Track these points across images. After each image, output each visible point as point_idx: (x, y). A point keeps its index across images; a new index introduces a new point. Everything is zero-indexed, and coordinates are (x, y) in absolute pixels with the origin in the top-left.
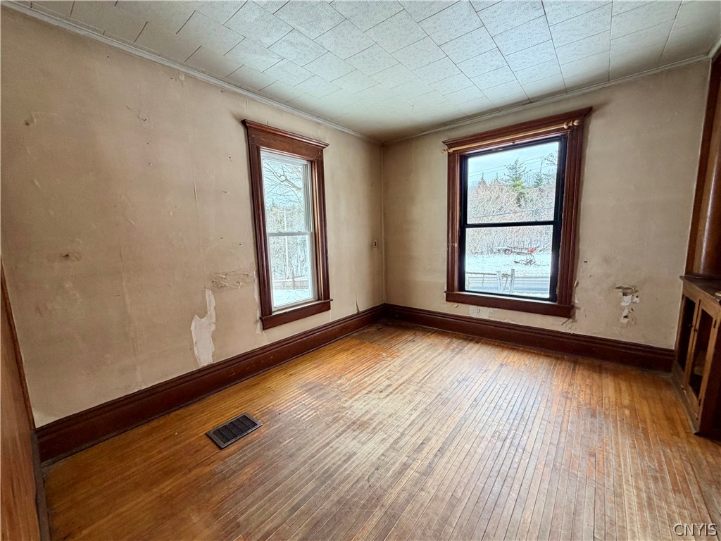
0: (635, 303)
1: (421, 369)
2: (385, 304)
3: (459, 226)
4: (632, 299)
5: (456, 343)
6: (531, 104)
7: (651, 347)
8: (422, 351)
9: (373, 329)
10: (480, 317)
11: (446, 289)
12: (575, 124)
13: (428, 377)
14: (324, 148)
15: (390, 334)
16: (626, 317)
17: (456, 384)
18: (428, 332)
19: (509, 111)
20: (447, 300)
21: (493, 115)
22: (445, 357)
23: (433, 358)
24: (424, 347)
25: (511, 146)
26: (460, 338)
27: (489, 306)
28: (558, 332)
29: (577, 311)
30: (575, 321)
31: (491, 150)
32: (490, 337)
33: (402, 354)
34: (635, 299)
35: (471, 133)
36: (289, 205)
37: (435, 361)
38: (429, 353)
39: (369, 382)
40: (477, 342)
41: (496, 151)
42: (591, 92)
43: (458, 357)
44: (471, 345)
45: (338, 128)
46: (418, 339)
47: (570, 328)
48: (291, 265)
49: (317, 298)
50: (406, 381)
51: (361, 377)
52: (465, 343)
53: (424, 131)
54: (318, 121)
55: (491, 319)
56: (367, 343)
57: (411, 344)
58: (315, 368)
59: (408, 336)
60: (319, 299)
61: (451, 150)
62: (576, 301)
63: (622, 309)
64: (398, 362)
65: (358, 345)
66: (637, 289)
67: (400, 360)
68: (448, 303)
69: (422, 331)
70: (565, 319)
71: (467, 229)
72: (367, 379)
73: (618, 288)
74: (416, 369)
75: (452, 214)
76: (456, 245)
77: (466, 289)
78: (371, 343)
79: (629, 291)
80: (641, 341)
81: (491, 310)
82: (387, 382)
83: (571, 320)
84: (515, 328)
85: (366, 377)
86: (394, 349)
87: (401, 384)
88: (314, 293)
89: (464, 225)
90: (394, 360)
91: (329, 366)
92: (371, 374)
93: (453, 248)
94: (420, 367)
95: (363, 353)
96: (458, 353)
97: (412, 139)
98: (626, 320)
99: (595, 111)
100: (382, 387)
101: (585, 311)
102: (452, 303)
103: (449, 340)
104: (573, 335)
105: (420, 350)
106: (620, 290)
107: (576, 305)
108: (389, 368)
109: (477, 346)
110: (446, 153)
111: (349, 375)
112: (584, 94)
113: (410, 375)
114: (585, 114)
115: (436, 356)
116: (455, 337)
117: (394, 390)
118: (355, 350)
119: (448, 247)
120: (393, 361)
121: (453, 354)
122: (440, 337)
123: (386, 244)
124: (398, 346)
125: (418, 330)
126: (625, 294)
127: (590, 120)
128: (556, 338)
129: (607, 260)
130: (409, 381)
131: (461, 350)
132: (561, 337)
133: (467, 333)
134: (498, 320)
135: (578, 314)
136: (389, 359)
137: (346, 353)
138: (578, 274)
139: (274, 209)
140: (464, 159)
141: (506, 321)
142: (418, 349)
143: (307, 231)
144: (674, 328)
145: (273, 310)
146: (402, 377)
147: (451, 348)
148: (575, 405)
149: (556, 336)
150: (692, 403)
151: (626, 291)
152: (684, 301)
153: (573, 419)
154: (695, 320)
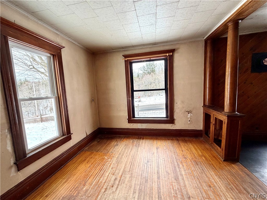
0: (191, 116)
1: (127, 161)
2: (99, 128)
3: (131, 91)
4: (191, 115)
5: (136, 141)
6: (155, 45)
7: (197, 130)
8: (123, 150)
9: (95, 143)
10: (142, 128)
11: (127, 118)
12: (171, 54)
13: (132, 166)
14: (62, 48)
15: (105, 143)
16: (189, 121)
17: (146, 165)
18: (122, 138)
19: (147, 46)
20: (128, 123)
21: (141, 47)
22: (134, 151)
23: (130, 153)
24: (123, 147)
25: (149, 60)
26: (136, 138)
27: (145, 123)
28: (170, 129)
29: (175, 121)
30: (175, 124)
31: (142, 61)
32: (147, 136)
33: (115, 154)
34: (192, 115)
35: (134, 53)
36: (37, 80)
37: (131, 154)
38: (127, 150)
39: (104, 181)
40: (143, 139)
41: (143, 61)
42: (174, 44)
43: (139, 148)
44: (141, 141)
45: (70, 40)
46: (119, 143)
47: (174, 127)
48: (39, 109)
49: (62, 135)
50: (123, 172)
51: (98, 178)
52: (139, 140)
53: (113, 50)
54: (57, 32)
55: (147, 128)
56: (95, 152)
57: (116, 147)
58: (66, 182)
59: (114, 143)
60: (63, 135)
61: (126, 59)
62: (175, 117)
63: (188, 118)
64: (114, 160)
65: (90, 155)
66: (192, 111)
67: (115, 159)
68: (129, 124)
69: (119, 138)
70: (172, 124)
71: (134, 92)
72: (102, 179)
73: (186, 111)
74: (125, 162)
75: (128, 86)
76: (131, 99)
77: (136, 117)
78: (97, 152)
79: (190, 112)
80: (194, 128)
81: (146, 124)
82: (114, 178)
83: (174, 124)
84: (156, 130)
85: (101, 177)
86: (110, 152)
87: (121, 176)
88: (59, 130)
89: (133, 91)
90: (112, 159)
91: (75, 177)
92: (103, 174)
93: (129, 100)
94: (126, 160)
95: (94, 160)
96: (138, 147)
97: (108, 52)
98: (190, 122)
99: (176, 50)
100: (112, 182)
101: (178, 120)
102: (130, 124)
103: (132, 141)
104: (175, 130)
105: (122, 150)
106: (187, 112)
107: (175, 119)
108: (112, 166)
109: (144, 141)
110: (124, 60)
111: (90, 180)
112: (172, 44)
113: (123, 167)
114: (173, 51)
115: (130, 151)
116: (134, 138)
117: (119, 182)
118: (89, 159)
119: (127, 100)
120: (112, 161)
121: (137, 148)
122: (128, 140)
123: (98, 99)
124: (111, 150)
125: (117, 138)
126: (188, 113)
127: (174, 54)
128: (170, 132)
129: (183, 102)
130: (124, 171)
131: (139, 145)
132: (172, 131)
133: (138, 135)
134: (149, 128)
135: (176, 122)
136: (109, 160)
137: (84, 163)
138: (175, 107)
139: (26, 82)
140: (131, 63)
141: (152, 128)
142: (121, 149)
143: (52, 96)
144: (202, 123)
145: (27, 152)
146: (120, 170)
147: (135, 144)
148: (189, 161)
149: (170, 131)
150: (217, 149)
151: (189, 112)
152: (204, 114)
153: (193, 168)
154: (212, 121)
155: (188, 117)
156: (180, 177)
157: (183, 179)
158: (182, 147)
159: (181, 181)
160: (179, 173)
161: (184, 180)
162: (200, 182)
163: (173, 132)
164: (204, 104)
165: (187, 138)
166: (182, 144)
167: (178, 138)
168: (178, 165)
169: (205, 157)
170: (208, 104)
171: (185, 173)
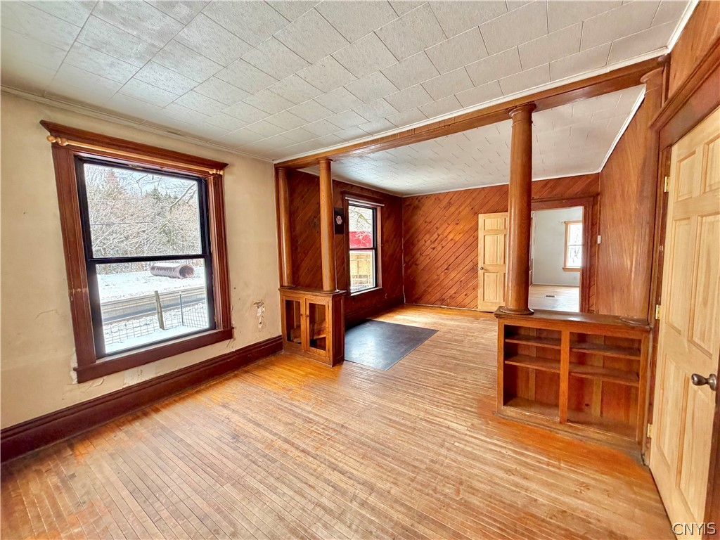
0: (263, 312)
4: (262, 309)
7: (274, 338)
11: (76, 365)
16: (260, 323)
20: (80, 383)
28: (225, 355)
29: (235, 330)
30: (234, 339)
34: (264, 309)
47: (232, 347)
63: (258, 318)
66: (263, 302)
68: (83, 385)
73: (255, 304)
76: (88, 290)
77: (107, 352)
80: (269, 337)
83: (232, 339)
98: (261, 325)
101: (239, 328)
102: (89, 383)
104: (236, 351)
107: (234, 326)
126: (258, 308)
128: (226, 361)
129: (247, 285)
132: (229, 357)
144: (279, 321)
148: (299, 390)
149: (225, 359)
150: (319, 354)
151: (259, 304)
152: (285, 302)
153: (313, 395)
154: (305, 311)
155: (258, 315)
156: (311, 416)
157: (316, 415)
158: (267, 377)
159: (317, 419)
160: (304, 413)
161: (318, 415)
162: (335, 404)
163: (231, 359)
164: (282, 286)
165: (261, 362)
166: (263, 374)
167: (245, 369)
168: (291, 404)
169: (311, 374)
170: (288, 283)
171: (311, 406)
